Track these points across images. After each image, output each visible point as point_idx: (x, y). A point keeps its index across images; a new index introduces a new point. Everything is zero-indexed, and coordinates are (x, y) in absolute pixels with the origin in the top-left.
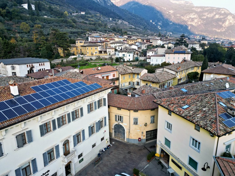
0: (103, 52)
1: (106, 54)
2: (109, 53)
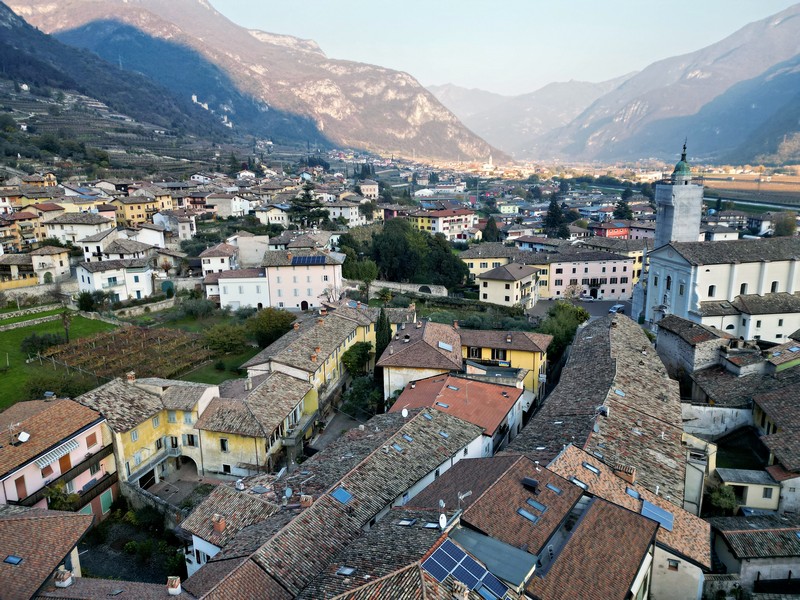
0: (14, 271)
1: (29, 280)
2: (45, 272)
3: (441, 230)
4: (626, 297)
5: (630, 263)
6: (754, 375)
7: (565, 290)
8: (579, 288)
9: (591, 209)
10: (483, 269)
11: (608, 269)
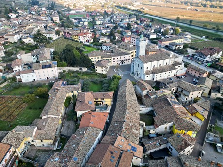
3: (81, 40)
4: (130, 63)
5: (130, 55)
6: (154, 98)
7: (116, 63)
8: (119, 62)
9: (121, 23)
10: (95, 60)
11: (126, 57)
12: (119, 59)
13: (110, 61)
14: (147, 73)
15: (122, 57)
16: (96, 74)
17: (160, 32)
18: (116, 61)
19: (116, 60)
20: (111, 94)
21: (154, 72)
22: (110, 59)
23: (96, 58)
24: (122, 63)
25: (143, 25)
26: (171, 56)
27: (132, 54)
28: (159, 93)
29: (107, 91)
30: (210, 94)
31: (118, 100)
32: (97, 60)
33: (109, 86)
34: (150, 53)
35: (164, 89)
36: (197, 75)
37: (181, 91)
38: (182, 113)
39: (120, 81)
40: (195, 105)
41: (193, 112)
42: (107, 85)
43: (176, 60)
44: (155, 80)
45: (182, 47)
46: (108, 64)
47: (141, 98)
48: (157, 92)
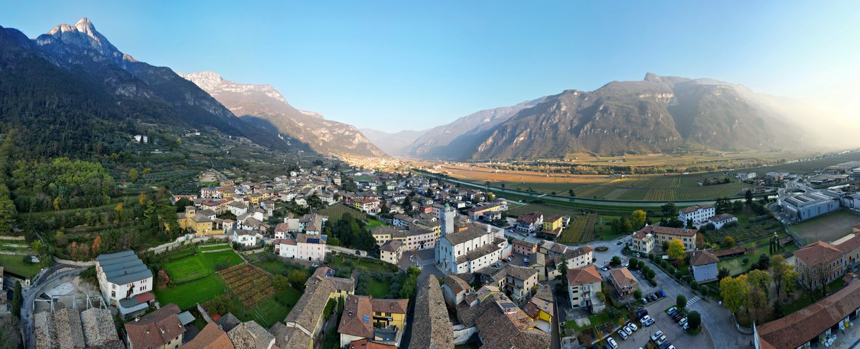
1: (221, 231)
2: (225, 229)
3: (365, 209)
4: (433, 246)
5: (433, 234)
6: (475, 305)
7: (412, 246)
8: (417, 245)
9: (419, 188)
10: (382, 239)
11: (427, 237)
12: (417, 240)
13: (404, 242)
14: (460, 261)
15: (422, 237)
16: (382, 263)
17: (469, 199)
18: (412, 243)
19: (412, 241)
20: (404, 303)
21: (470, 257)
22: (404, 240)
23: (382, 237)
24: (422, 247)
25: (447, 191)
26: (489, 231)
27: (436, 232)
28: (482, 295)
29: (397, 297)
30: (546, 274)
31: (416, 316)
32: (385, 239)
33: (400, 288)
34: (460, 230)
35: (489, 284)
36: (526, 252)
37: (511, 282)
38: (522, 321)
39: (420, 278)
40: (535, 300)
41: (535, 314)
42: (398, 285)
43: (497, 235)
44: (472, 272)
45: (499, 216)
46: (400, 247)
47: (454, 308)
48: (478, 293)
